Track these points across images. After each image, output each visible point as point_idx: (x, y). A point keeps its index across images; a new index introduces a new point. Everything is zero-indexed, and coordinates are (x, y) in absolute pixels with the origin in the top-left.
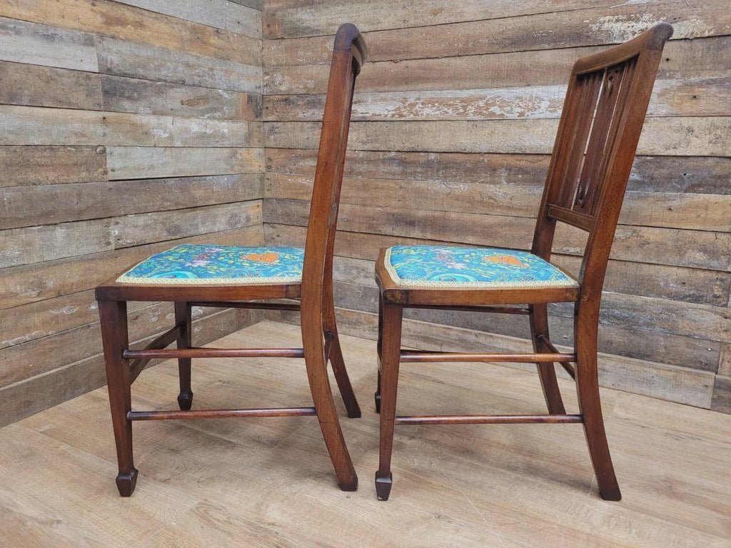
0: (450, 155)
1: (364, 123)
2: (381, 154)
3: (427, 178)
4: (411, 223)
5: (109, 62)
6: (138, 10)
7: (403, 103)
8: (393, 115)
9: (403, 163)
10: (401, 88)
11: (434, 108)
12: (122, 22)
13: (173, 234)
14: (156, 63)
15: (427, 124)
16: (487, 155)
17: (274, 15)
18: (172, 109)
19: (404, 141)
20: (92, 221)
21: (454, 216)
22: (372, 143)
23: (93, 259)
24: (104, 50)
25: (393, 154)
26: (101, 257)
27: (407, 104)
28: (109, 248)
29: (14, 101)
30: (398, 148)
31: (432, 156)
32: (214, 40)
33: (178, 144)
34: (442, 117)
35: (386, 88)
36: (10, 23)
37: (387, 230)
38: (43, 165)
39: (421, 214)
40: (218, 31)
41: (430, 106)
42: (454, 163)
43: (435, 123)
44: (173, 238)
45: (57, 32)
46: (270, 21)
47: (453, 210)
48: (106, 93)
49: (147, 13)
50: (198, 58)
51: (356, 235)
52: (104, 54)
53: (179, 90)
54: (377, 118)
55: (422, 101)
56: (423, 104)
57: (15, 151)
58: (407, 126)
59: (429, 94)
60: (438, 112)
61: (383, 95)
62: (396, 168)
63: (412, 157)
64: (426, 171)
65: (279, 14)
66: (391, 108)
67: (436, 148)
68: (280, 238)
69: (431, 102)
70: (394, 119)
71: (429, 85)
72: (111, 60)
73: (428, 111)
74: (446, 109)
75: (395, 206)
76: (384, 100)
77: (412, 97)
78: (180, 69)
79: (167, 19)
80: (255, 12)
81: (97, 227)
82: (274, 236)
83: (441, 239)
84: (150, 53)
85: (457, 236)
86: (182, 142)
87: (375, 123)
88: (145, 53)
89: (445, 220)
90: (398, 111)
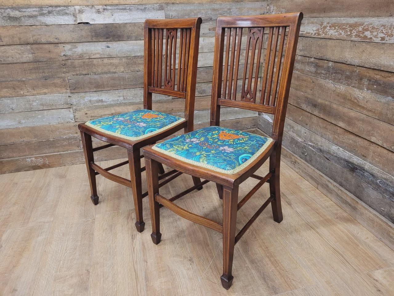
0: (339, 64)
1: (302, 38)
2: (308, 58)
3: (326, 78)
4: (315, 105)
5: (171, 16)
7: (321, 25)
8: (315, 34)
9: (317, 66)
10: (321, 16)
11: (335, 30)
13: (201, 93)
14: (195, 12)
15: (330, 41)
16: (358, 67)
18: (203, 34)
19: (318, 52)
21: (335, 106)
22: (304, 51)
24: (168, 11)
25: (312, 60)
27: (322, 27)
29: (129, 39)
30: (315, 56)
31: (331, 64)
33: (206, 51)
34: (338, 37)
35: (315, 15)
36: (128, 7)
37: (304, 106)
38: (141, 64)
39: (320, 101)
41: (333, 28)
42: (341, 70)
43: (334, 41)
44: (201, 96)
45: (147, 7)
47: (335, 102)
50: (221, 4)
52: (168, 13)
53: (208, 23)
54: (308, 35)
55: (330, 25)
56: (330, 27)
57: (130, 59)
58: (320, 42)
59: (334, 20)
60: (336, 34)
61: (312, 20)
62: (312, 69)
63: (321, 63)
64: (326, 73)
66: (315, 29)
67: (333, 58)
69: (333, 26)
70: (315, 36)
71: (335, 14)
72: (171, 14)
73: (332, 33)
74: (341, 31)
75: (309, 93)
76: (313, 23)
77: (326, 21)
78: (210, 12)
83: (327, 120)
84: (192, 7)
85: (335, 120)
86: (208, 50)
87: (307, 38)
88: (189, 8)
89: (330, 108)
90: (318, 31)
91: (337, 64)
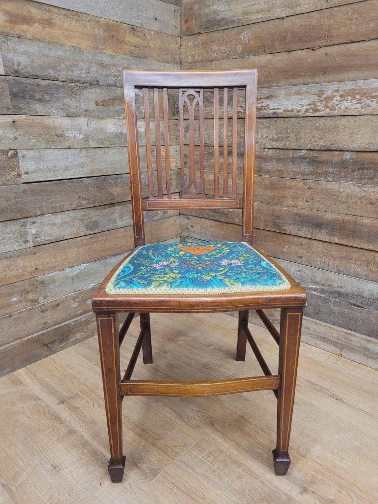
0: (369, 155)
1: (275, 119)
2: (291, 152)
3: (339, 179)
4: (318, 225)
5: (16, 63)
6: (46, 7)
7: (319, 96)
8: (307, 111)
9: (313, 162)
10: (317, 80)
11: (354, 101)
12: (27, 20)
13: (91, 229)
14: (67, 63)
15: (343, 119)
17: (191, 9)
18: (86, 111)
19: (316, 139)
20: (8, 223)
21: (366, 221)
22: (282, 140)
23: (11, 257)
24: (10, 50)
25: (304, 152)
26: (20, 254)
27: (323, 98)
28: (28, 245)
30: (310, 146)
31: (348, 156)
32: (130, 38)
33: (93, 144)
34: (363, 111)
35: (301, 80)
37: (292, 229)
39: (329, 216)
40: (133, 29)
41: (350, 98)
42: (372, 163)
43: (354, 118)
44: (92, 233)
46: (188, 15)
47: (366, 215)
48: (14, 95)
49: (55, 10)
50: (112, 57)
51: (262, 232)
52: (10, 56)
53: (93, 90)
54: (289, 114)
55: (341, 93)
56: (341, 96)
58: (321, 122)
59: (350, 85)
60: (359, 106)
61: (297, 88)
62: (306, 168)
63: (324, 156)
64: (339, 172)
65: (196, 7)
66: (305, 102)
67: (353, 146)
68: (193, 229)
69: (352, 94)
70: (307, 114)
71: (351, 75)
72: (18, 60)
73: (348, 105)
74: (369, 102)
75: (303, 207)
76: (298, 93)
77: (329, 89)
78: (94, 69)
79: (78, 16)
80: (173, 7)
81: (13, 227)
82: (189, 227)
83: (349, 244)
84: (60, 53)
85: (369, 242)
86: (98, 143)
87: (287, 120)
88: (55, 53)
89: (357, 225)
90: (313, 106)
91: (364, 154)
